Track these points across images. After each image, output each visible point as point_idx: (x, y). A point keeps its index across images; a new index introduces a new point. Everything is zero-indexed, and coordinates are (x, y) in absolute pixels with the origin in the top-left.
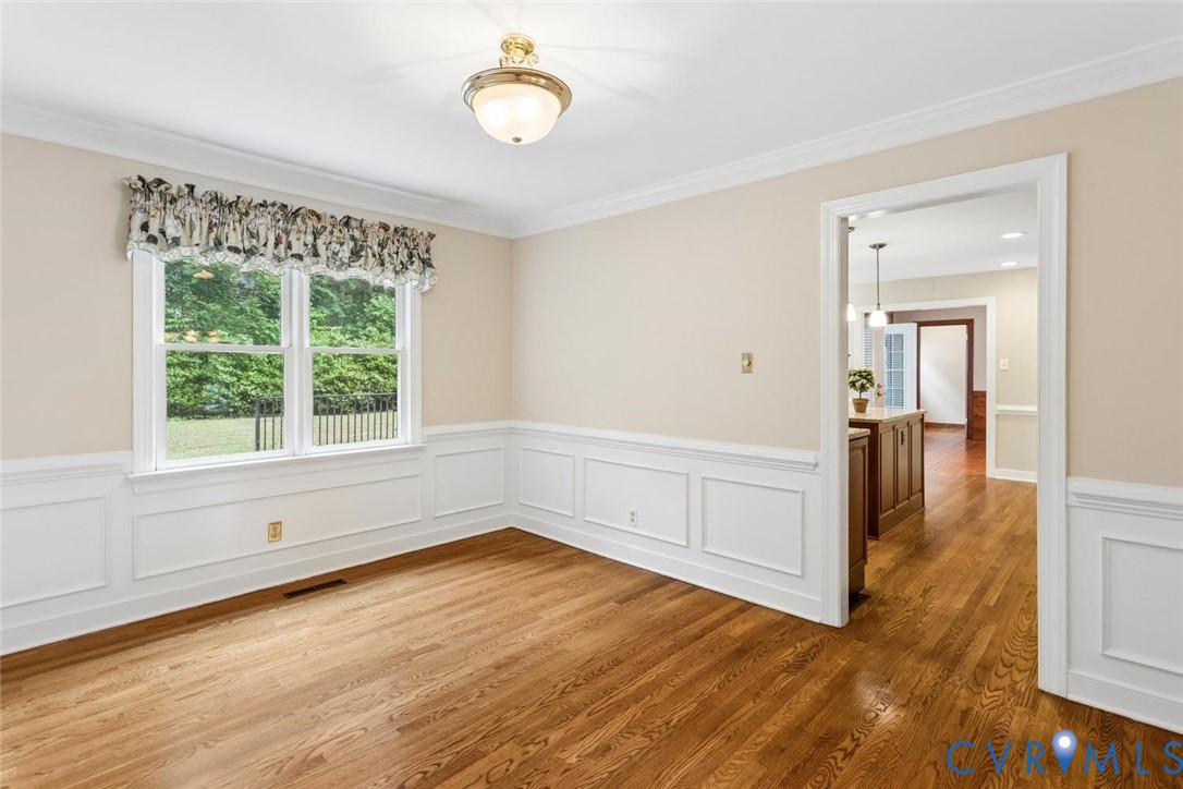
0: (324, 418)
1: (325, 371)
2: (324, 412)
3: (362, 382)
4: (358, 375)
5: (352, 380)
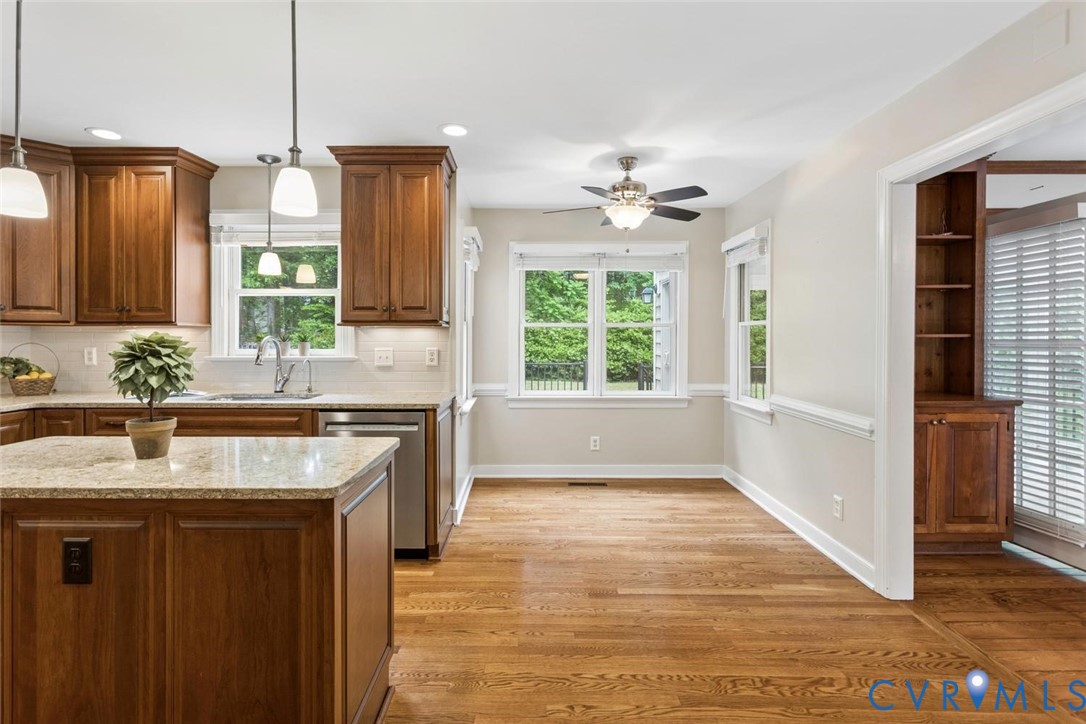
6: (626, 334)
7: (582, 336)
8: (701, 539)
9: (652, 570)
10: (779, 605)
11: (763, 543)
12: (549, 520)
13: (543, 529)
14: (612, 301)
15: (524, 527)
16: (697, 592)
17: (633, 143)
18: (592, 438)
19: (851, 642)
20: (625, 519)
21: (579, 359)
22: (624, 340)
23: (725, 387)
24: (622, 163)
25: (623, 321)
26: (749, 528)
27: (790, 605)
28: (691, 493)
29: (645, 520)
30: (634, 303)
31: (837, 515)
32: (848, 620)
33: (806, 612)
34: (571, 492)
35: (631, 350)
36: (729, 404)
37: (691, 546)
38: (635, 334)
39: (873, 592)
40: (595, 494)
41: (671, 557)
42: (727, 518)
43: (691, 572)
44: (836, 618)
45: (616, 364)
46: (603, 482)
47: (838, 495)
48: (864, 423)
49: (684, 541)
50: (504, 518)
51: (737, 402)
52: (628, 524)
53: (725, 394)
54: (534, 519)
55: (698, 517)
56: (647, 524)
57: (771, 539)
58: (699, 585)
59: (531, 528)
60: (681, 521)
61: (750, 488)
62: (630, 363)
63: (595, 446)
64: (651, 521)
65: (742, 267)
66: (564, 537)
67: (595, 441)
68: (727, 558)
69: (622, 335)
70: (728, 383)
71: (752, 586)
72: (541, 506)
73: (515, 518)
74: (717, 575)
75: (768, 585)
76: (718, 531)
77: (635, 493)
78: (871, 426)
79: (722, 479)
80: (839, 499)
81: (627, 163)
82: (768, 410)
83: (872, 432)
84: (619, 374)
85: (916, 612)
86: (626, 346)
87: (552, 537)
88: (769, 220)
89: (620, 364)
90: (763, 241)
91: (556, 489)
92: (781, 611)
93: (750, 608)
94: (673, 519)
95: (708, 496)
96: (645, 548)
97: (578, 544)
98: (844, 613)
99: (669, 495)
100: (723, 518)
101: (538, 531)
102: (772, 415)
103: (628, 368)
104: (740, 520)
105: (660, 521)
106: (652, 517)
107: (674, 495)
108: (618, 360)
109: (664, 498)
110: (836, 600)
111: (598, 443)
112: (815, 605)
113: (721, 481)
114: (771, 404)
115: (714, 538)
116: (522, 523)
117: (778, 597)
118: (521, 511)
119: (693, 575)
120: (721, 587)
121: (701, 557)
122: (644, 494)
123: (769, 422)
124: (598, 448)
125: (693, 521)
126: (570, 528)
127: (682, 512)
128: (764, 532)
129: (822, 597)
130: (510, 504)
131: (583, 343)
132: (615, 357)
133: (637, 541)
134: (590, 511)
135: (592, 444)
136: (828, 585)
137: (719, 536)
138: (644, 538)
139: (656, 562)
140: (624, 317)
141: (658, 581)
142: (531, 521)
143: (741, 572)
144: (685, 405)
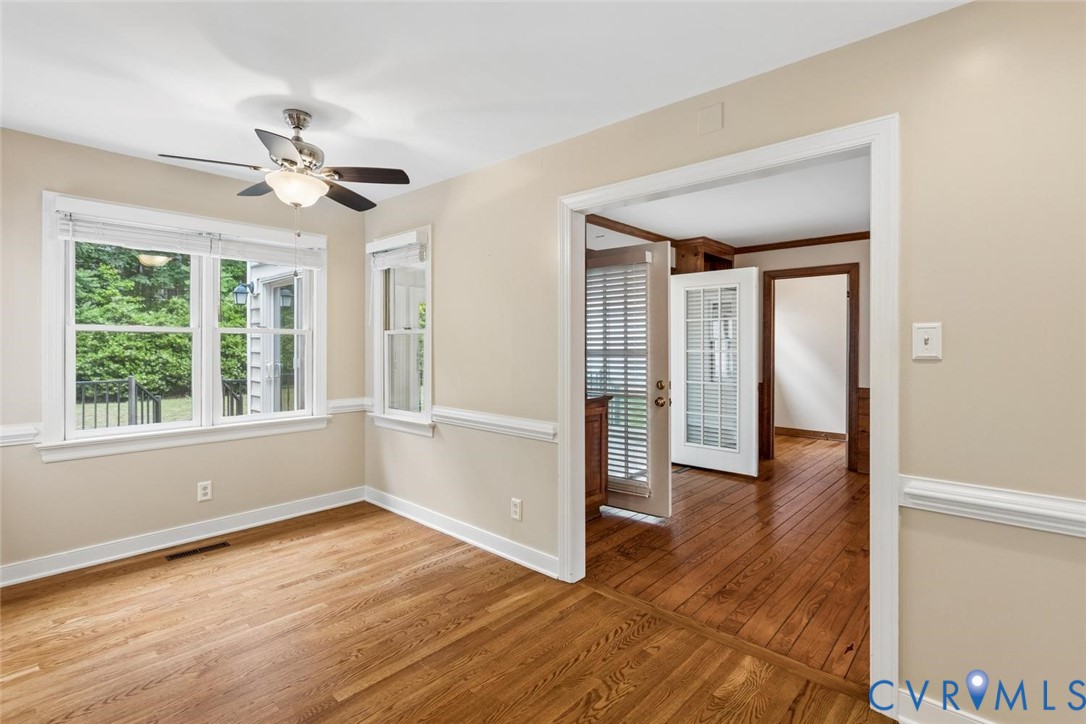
0: (90, 407)
1: (95, 350)
2: (89, 400)
3: (147, 363)
4: (141, 355)
5: (132, 360)
6: (164, 341)
7: (95, 342)
8: (388, 581)
9: (359, 646)
10: (506, 629)
11: (448, 563)
12: (164, 627)
13: (161, 647)
14: (140, 299)
15: (124, 657)
16: (425, 652)
17: (322, 93)
18: (200, 484)
19: (579, 641)
20: (283, 587)
21: (89, 373)
22: (161, 348)
23: (366, 401)
24: (291, 116)
25: (161, 324)
26: (426, 551)
27: (514, 624)
28: (342, 526)
29: (310, 578)
30: (174, 303)
31: (517, 517)
32: (562, 618)
33: (530, 627)
34: (179, 570)
35: (173, 360)
36: (372, 419)
37: (383, 594)
38: (179, 340)
39: (558, 581)
40: (220, 563)
41: (372, 617)
42: (399, 546)
43: (403, 628)
44: (554, 621)
45: (151, 377)
46: (219, 541)
47: (516, 497)
48: (547, 427)
49: (373, 591)
50: (72, 654)
51: (383, 416)
52: (292, 592)
53: (367, 408)
54: (136, 636)
55: (369, 555)
56: (314, 584)
57: (452, 557)
58: (425, 643)
59: (137, 653)
60: (353, 566)
61: (402, 505)
62: (171, 376)
63: (205, 494)
64: (317, 577)
65: (387, 272)
66: (206, 647)
67: (205, 488)
68: (426, 596)
69: (158, 342)
70: (372, 395)
71: (471, 619)
72: (137, 608)
73: (96, 646)
74: (433, 620)
75: (482, 612)
76: (398, 565)
77: (275, 545)
78: (554, 429)
79: (364, 502)
80: (518, 501)
81: (298, 118)
82: (430, 422)
83: (555, 435)
84: (154, 389)
85: (596, 588)
86: (165, 355)
87: (185, 655)
88: (430, 227)
89: (156, 377)
90: (423, 247)
91: (150, 573)
92: (511, 637)
93: (486, 647)
94: (343, 566)
95: (364, 525)
96: (333, 618)
97: (237, 651)
98: (554, 613)
99: (318, 536)
100: (393, 548)
101: (153, 655)
102: (434, 427)
103: (167, 382)
104: (411, 544)
105: (328, 574)
106: (316, 572)
107: (326, 534)
108: (153, 373)
109: (317, 541)
110: (541, 602)
111: (209, 491)
112: (531, 615)
113: (364, 504)
114: (433, 415)
115: (401, 575)
116: (116, 652)
117: (499, 621)
118: (101, 630)
119: (410, 631)
120: (445, 635)
121: (403, 603)
122: (287, 544)
123: (431, 435)
124: (209, 497)
125: (366, 562)
126: (208, 628)
127: (348, 553)
128: (440, 550)
129: (531, 603)
130: (72, 625)
131: (96, 352)
132: (149, 369)
133: (317, 612)
134: (225, 591)
135: (200, 492)
136: (526, 589)
137: (404, 571)
138: (323, 605)
139: (359, 632)
140: (162, 320)
141: (376, 658)
142: (132, 643)
143: (451, 606)
144: (324, 425)
